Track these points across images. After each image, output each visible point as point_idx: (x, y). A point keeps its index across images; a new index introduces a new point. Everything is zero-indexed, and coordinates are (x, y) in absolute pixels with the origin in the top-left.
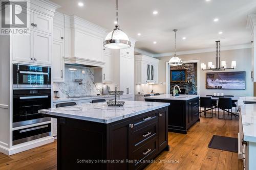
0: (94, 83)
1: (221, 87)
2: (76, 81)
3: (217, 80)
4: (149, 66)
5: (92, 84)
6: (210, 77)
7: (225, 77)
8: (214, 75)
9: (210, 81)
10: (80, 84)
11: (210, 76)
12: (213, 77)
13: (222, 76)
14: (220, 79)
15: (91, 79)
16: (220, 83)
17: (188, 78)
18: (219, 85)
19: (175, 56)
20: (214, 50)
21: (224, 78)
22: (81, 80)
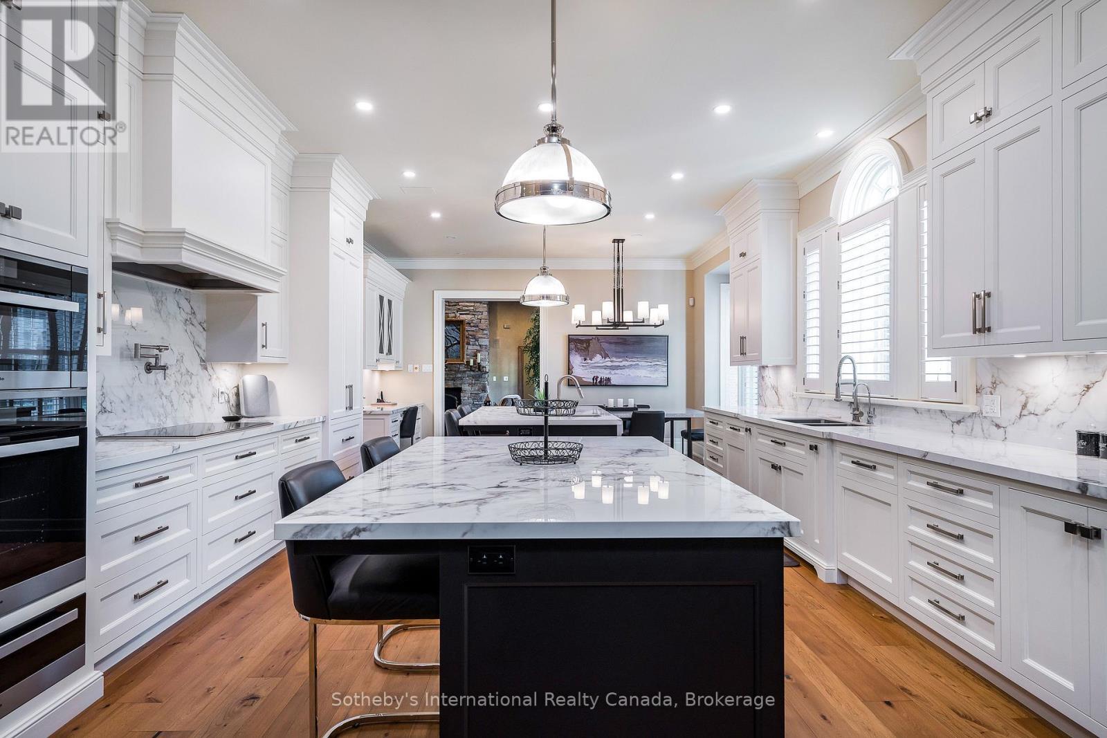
0: (204, 363)
1: (609, 379)
2: (136, 352)
3: (598, 358)
4: (381, 298)
5: (195, 367)
6: (578, 350)
7: (619, 348)
8: (588, 341)
9: (577, 360)
10: (149, 368)
11: (579, 344)
12: (587, 349)
13: (613, 347)
14: (605, 356)
15: (196, 344)
16: (606, 367)
17: (470, 349)
18: (603, 374)
19: (544, 271)
20: (609, 265)
21: (617, 354)
22: (159, 348)
